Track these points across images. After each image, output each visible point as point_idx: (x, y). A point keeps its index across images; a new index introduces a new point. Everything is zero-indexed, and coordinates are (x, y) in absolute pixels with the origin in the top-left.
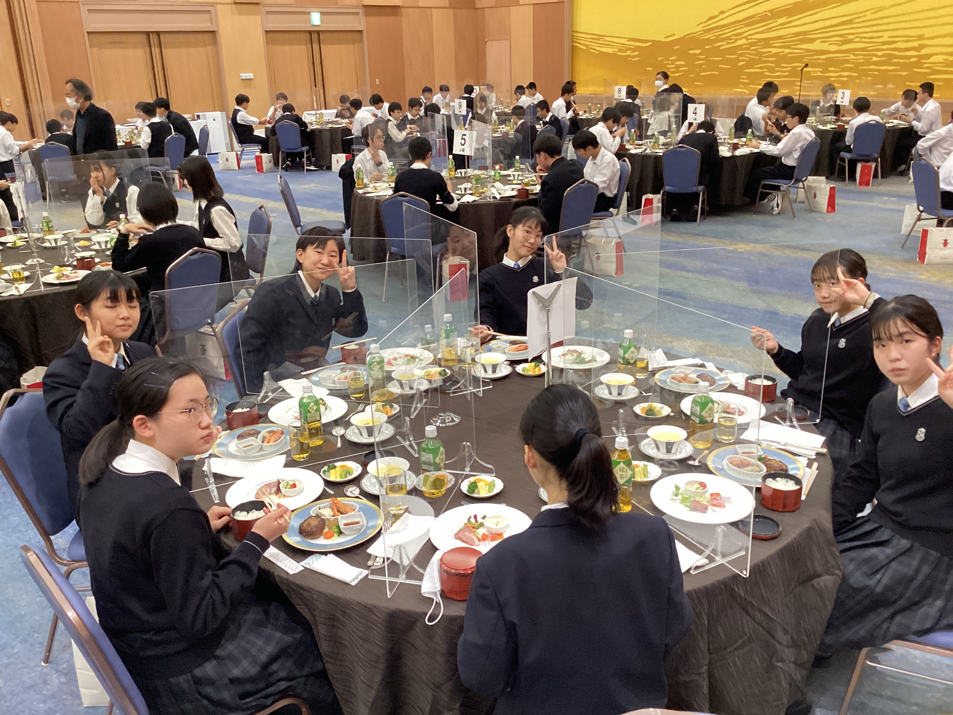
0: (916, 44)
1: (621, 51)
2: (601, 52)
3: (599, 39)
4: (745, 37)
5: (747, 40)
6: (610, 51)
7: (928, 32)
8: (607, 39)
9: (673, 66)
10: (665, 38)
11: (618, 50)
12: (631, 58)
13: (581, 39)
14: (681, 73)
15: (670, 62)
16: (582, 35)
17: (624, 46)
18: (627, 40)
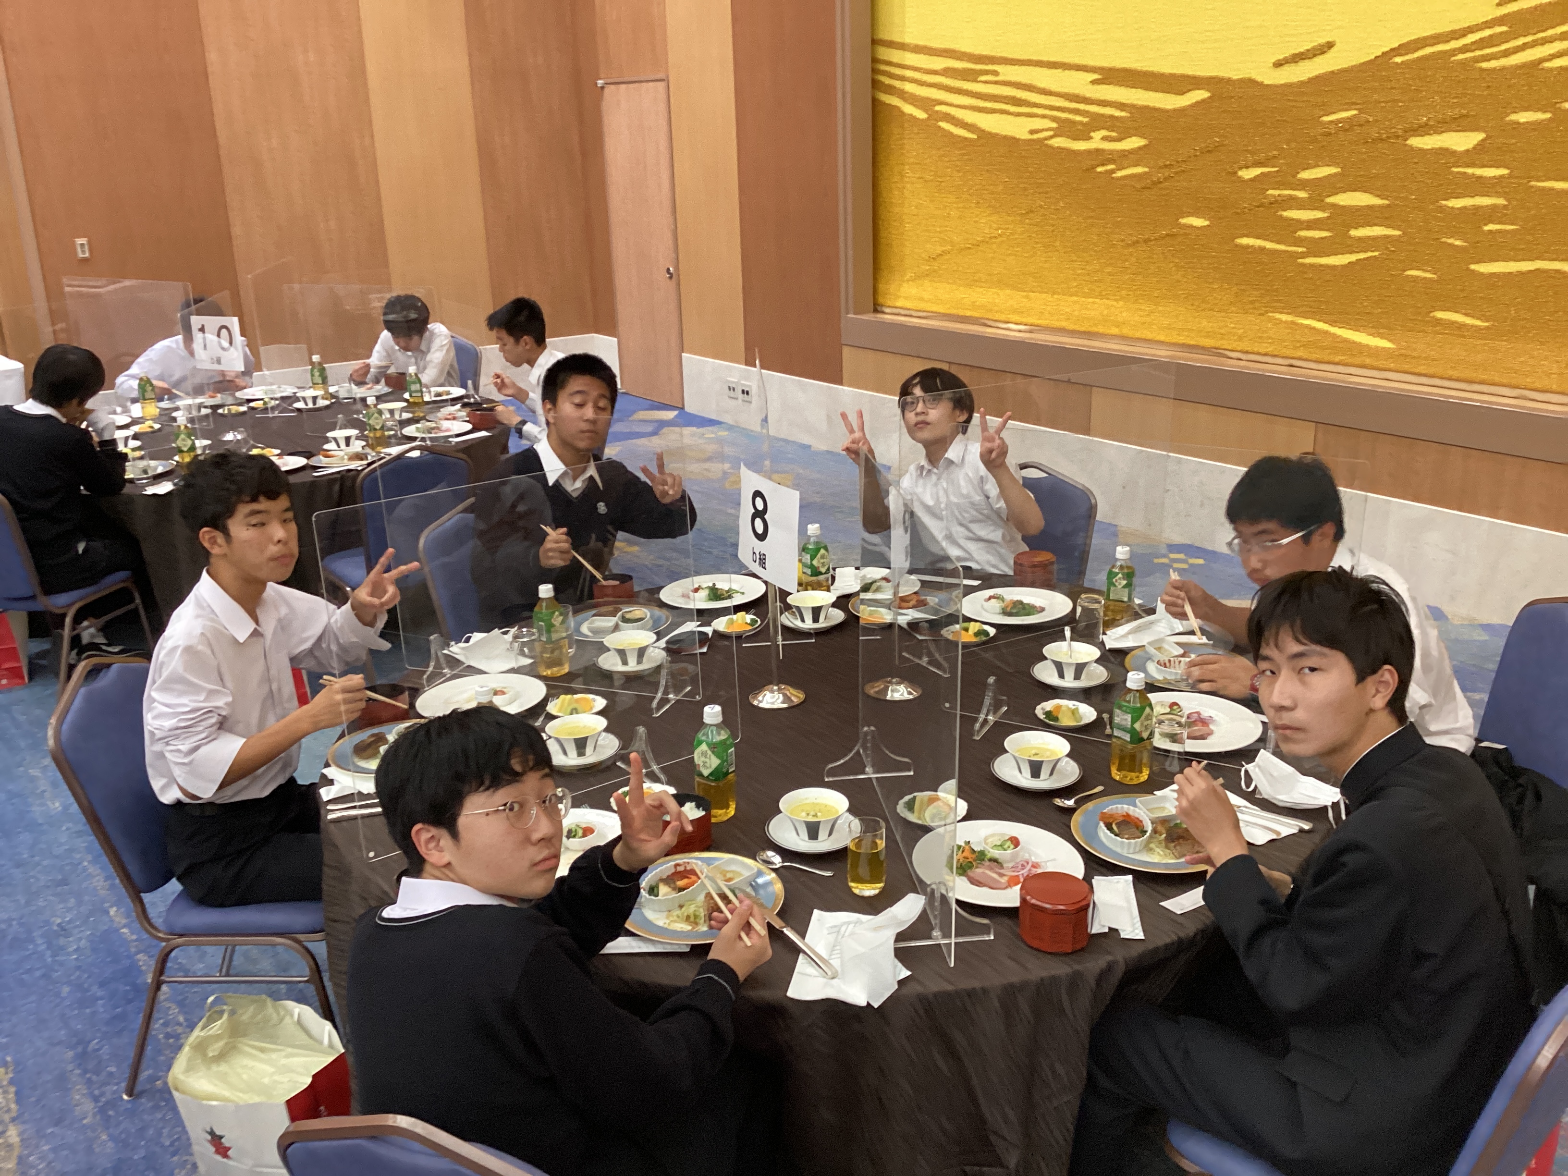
3: (975, 76)
6: (1024, 129)
8: (1005, 72)
9: (1319, 215)
10: (1278, 64)
11: (1054, 125)
12: (1111, 167)
13: (908, 73)
14: (1362, 256)
15: (1302, 194)
16: (910, 58)
17: (1082, 106)
18: (1096, 76)
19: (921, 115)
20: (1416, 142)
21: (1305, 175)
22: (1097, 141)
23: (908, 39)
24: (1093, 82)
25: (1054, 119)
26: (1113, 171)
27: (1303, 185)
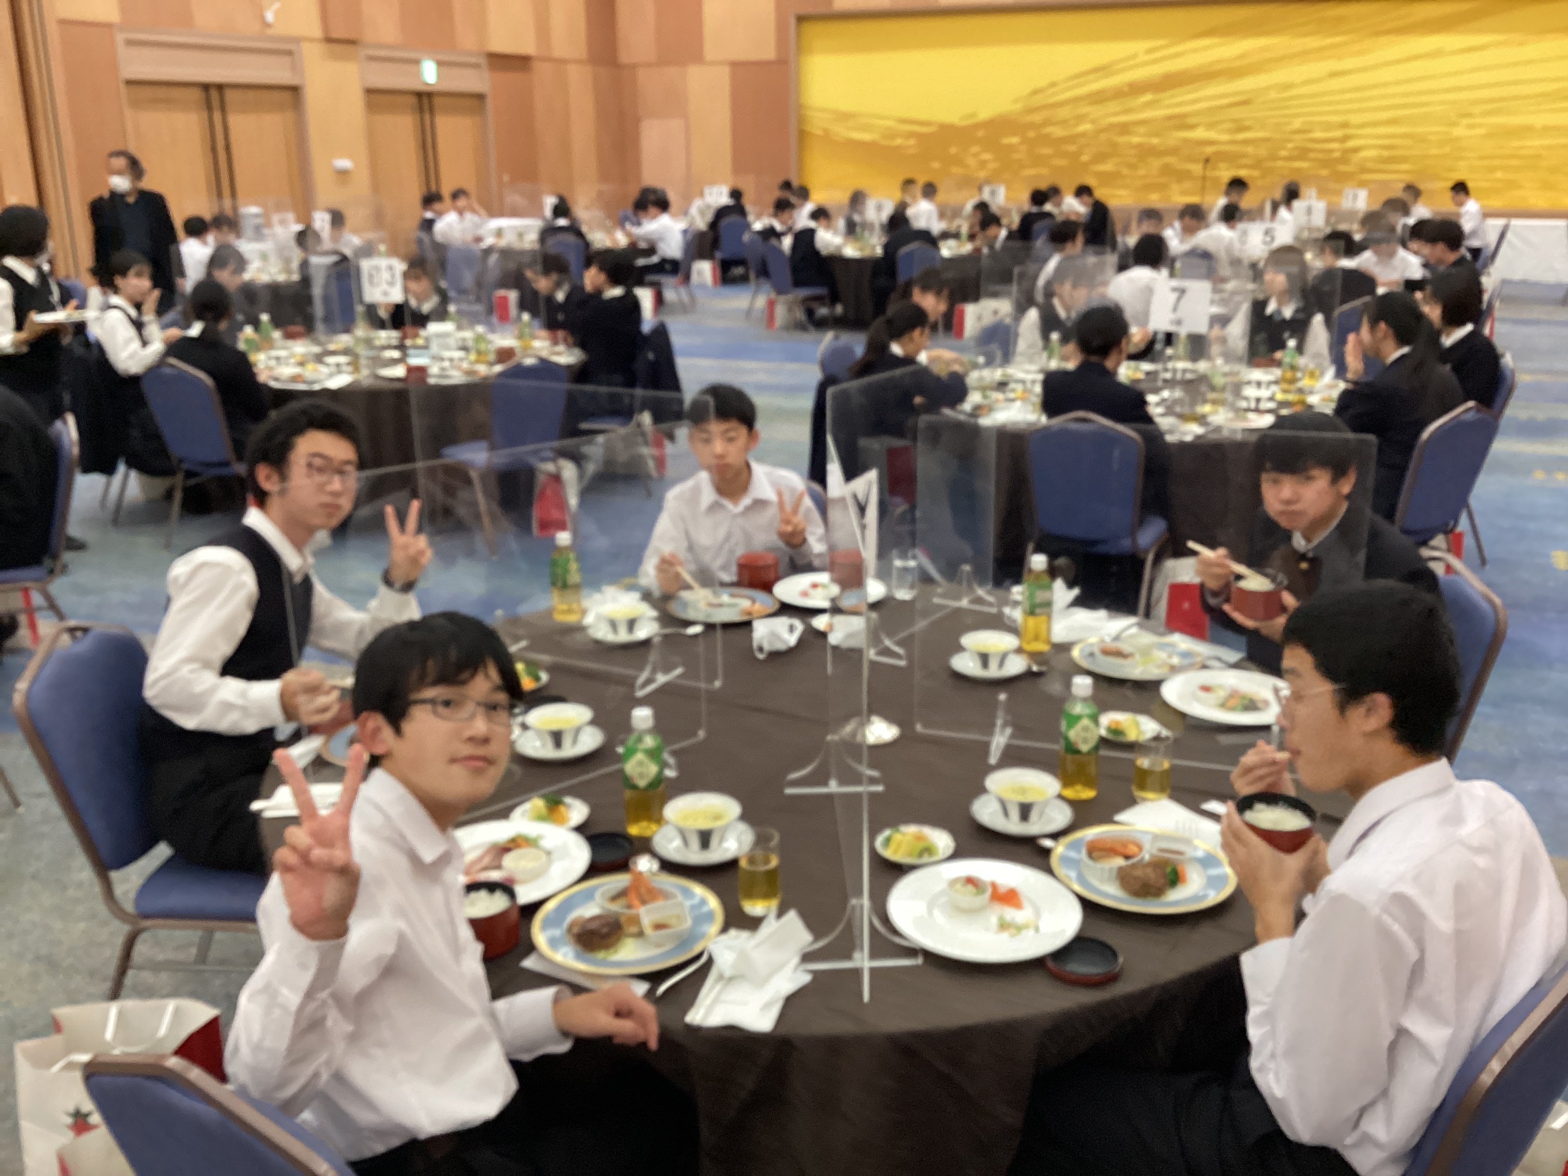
0: (1339, 133)
1: (884, 138)
3: (846, 120)
6: (866, 137)
7: (1354, 119)
8: (859, 119)
10: (961, 119)
11: (881, 137)
16: (817, 114)
17: (891, 131)
18: (896, 121)
20: (1002, 140)
22: (898, 141)
26: (905, 151)
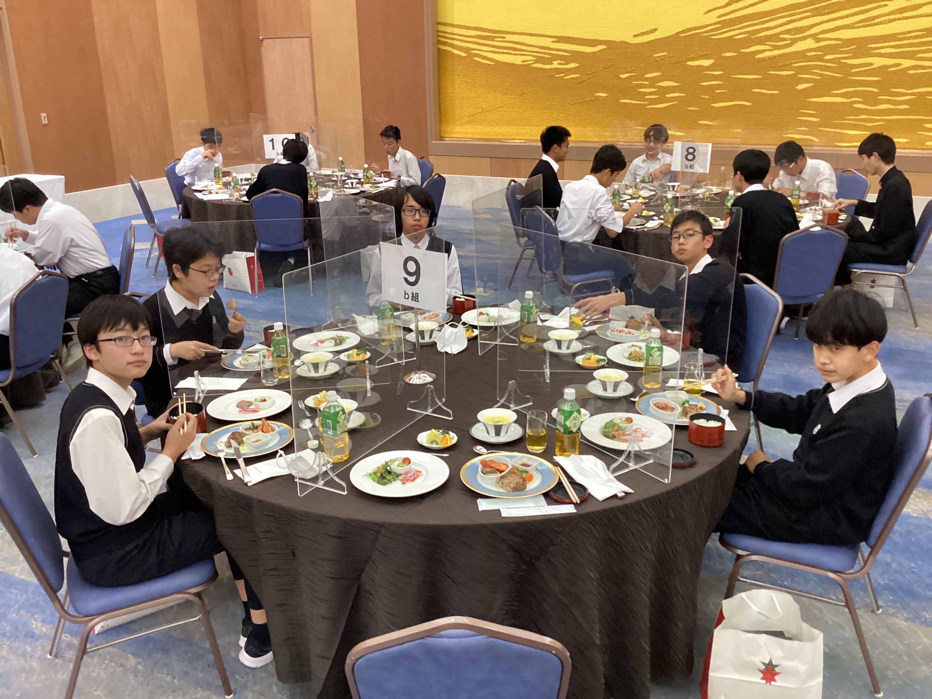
1: (539, 60)
2: (497, 62)
3: (492, 39)
4: (814, 36)
5: (818, 40)
6: (517, 60)
8: (509, 37)
9: (653, 90)
10: (635, 36)
11: (534, 59)
12: (562, 75)
13: (456, 37)
14: (671, 104)
15: (646, 83)
16: (456, 31)
17: (548, 51)
18: (554, 40)
19: (464, 54)
20: (689, 63)
21: (648, 76)
22: (555, 64)
23: (456, 23)
24: (553, 42)
25: (534, 56)
26: (564, 76)
27: (647, 79)
